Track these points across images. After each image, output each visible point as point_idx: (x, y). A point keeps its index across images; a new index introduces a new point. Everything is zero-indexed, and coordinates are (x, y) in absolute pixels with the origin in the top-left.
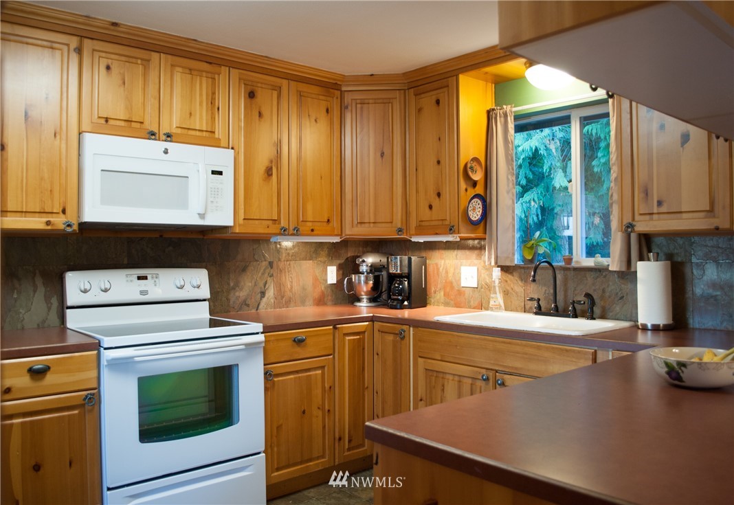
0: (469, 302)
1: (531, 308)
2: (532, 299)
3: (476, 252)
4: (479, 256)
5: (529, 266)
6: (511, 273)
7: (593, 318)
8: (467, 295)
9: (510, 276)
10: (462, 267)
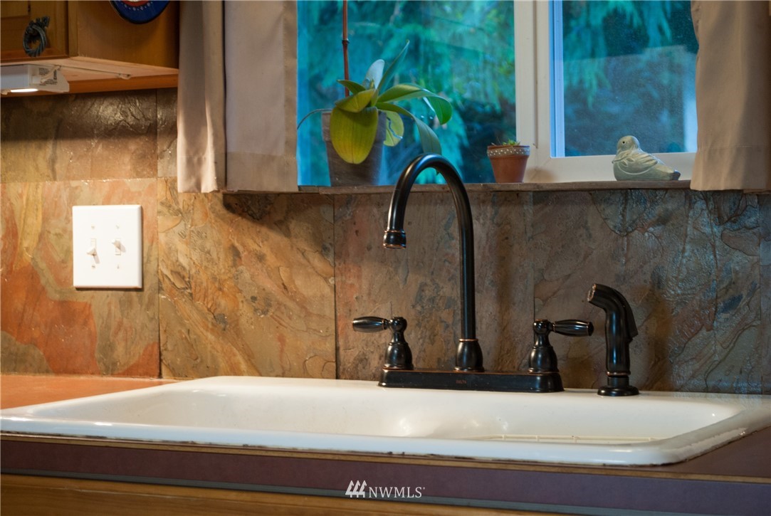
0: (109, 348)
1: (363, 359)
2: (369, 324)
3: (133, 145)
4: (148, 162)
5: (356, 190)
6: (280, 225)
7: (627, 390)
8: (97, 323)
9: (275, 237)
10: (76, 210)
